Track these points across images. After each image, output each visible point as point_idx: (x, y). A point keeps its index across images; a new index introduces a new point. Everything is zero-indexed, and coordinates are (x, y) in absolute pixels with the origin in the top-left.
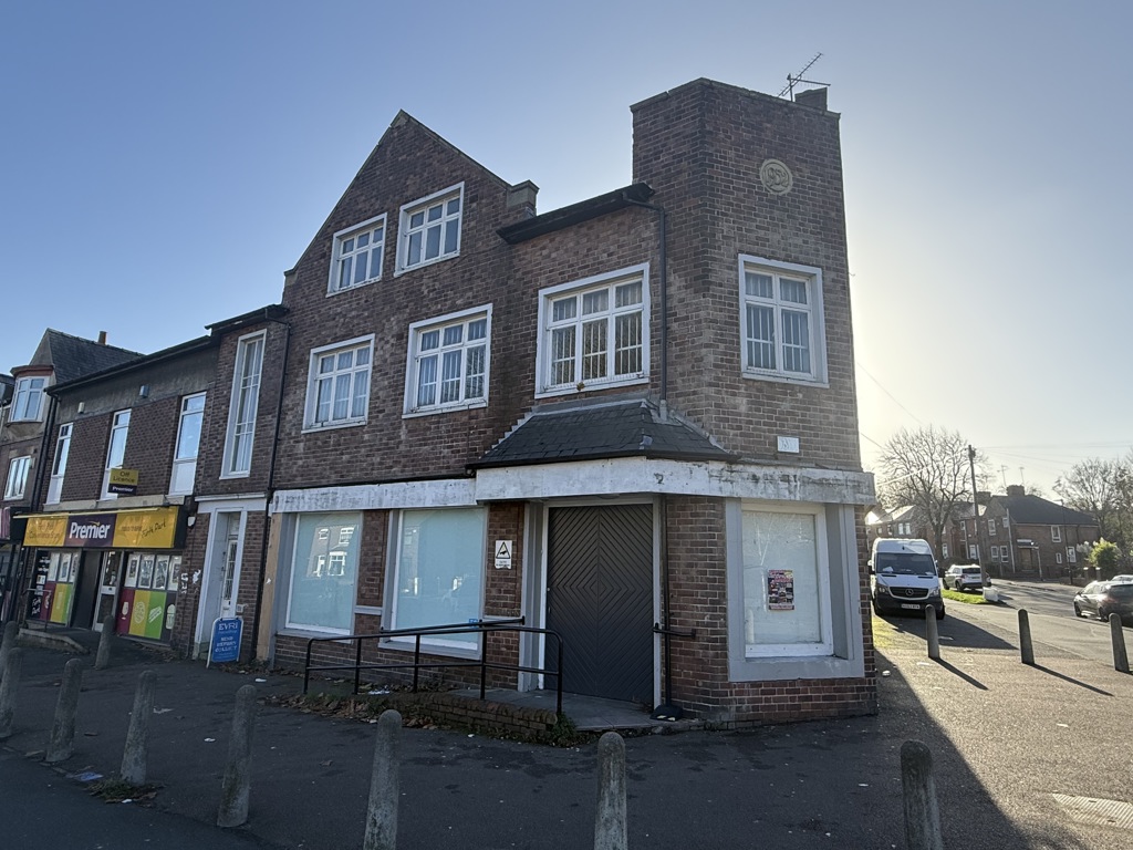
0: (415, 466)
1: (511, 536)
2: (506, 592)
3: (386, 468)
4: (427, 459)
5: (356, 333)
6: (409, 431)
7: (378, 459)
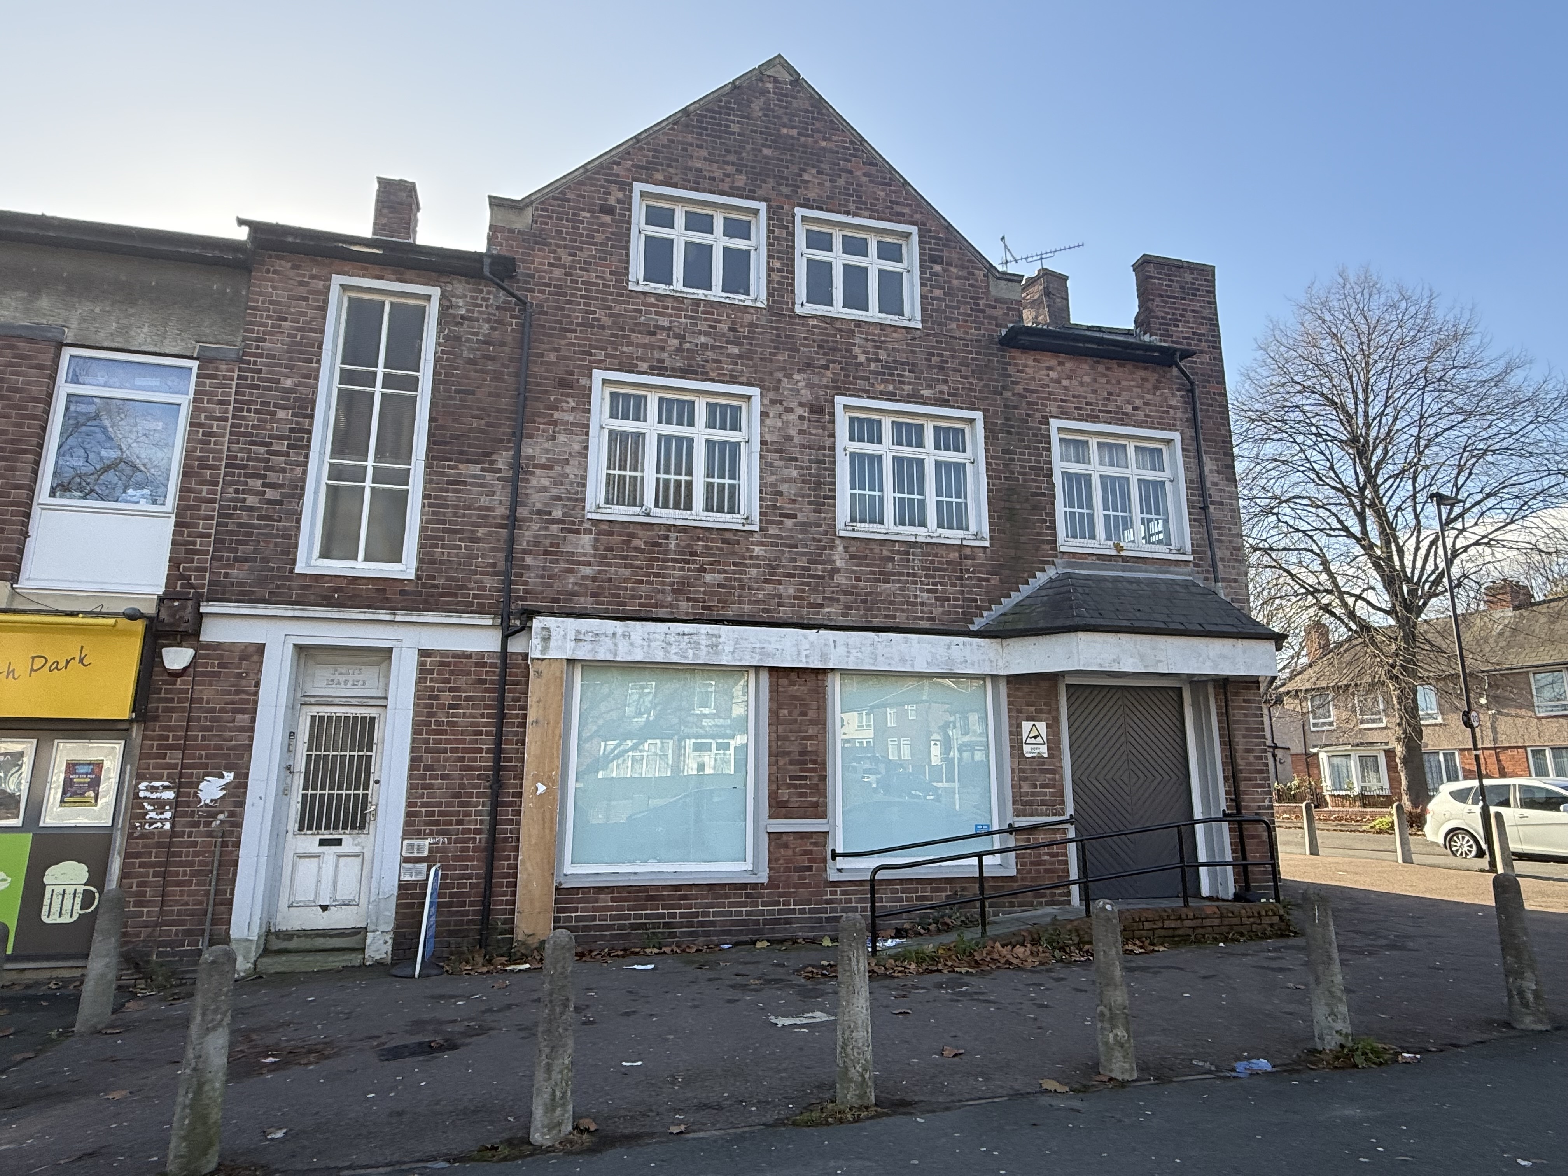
0: (870, 609)
1: (1044, 716)
2: (1042, 786)
3: (811, 605)
4: (892, 603)
5: (713, 375)
6: (852, 557)
7: (791, 591)
